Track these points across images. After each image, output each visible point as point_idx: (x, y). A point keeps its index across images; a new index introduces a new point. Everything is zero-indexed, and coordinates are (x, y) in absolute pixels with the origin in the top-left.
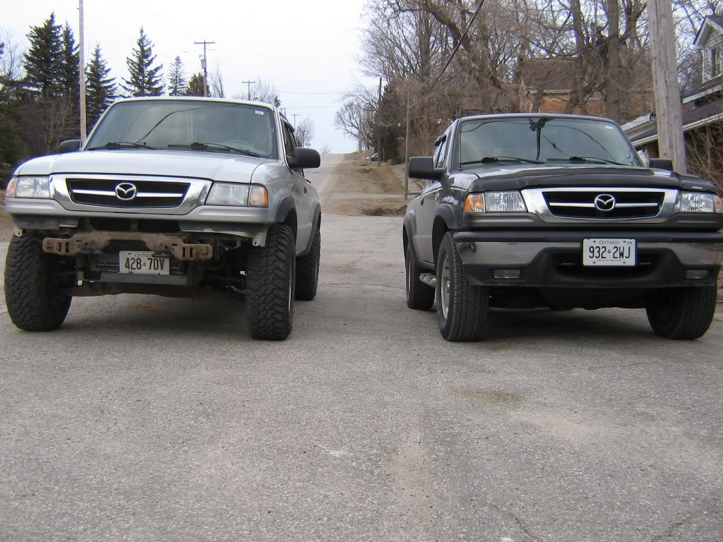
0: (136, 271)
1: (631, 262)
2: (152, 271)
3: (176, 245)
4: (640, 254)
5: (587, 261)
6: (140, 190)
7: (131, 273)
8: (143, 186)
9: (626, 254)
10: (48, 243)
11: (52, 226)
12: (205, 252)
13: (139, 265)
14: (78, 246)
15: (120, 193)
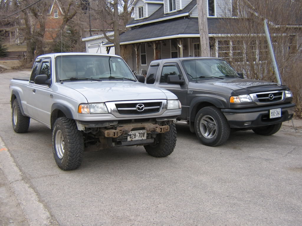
0: (134, 139)
1: (280, 116)
2: (140, 138)
3: (157, 127)
4: (283, 113)
5: (271, 117)
6: (145, 106)
7: (132, 140)
8: (147, 105)
9: (279, 113)
10: (108, 133)
11: (107, 125)
12: (167, 129)
13: (135, 137)
14: (121, 133)
15: (138, 108)
